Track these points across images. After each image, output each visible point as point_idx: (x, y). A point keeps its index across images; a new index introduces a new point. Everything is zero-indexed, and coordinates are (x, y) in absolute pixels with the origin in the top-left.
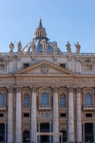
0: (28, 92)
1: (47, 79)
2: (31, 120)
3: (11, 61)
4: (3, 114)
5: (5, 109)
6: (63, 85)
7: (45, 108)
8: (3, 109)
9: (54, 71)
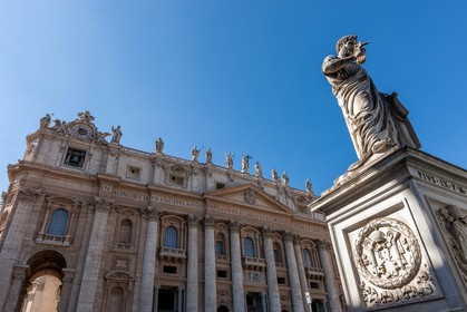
0: (223, 231)
1: (255, 214)
2: (231, 286)
3: (196, 174)
4: (176, 268)
5: (184, 256)
6: (279, 229)
7: (255, 264)
8: (180, 256)
9: (263, 204)
